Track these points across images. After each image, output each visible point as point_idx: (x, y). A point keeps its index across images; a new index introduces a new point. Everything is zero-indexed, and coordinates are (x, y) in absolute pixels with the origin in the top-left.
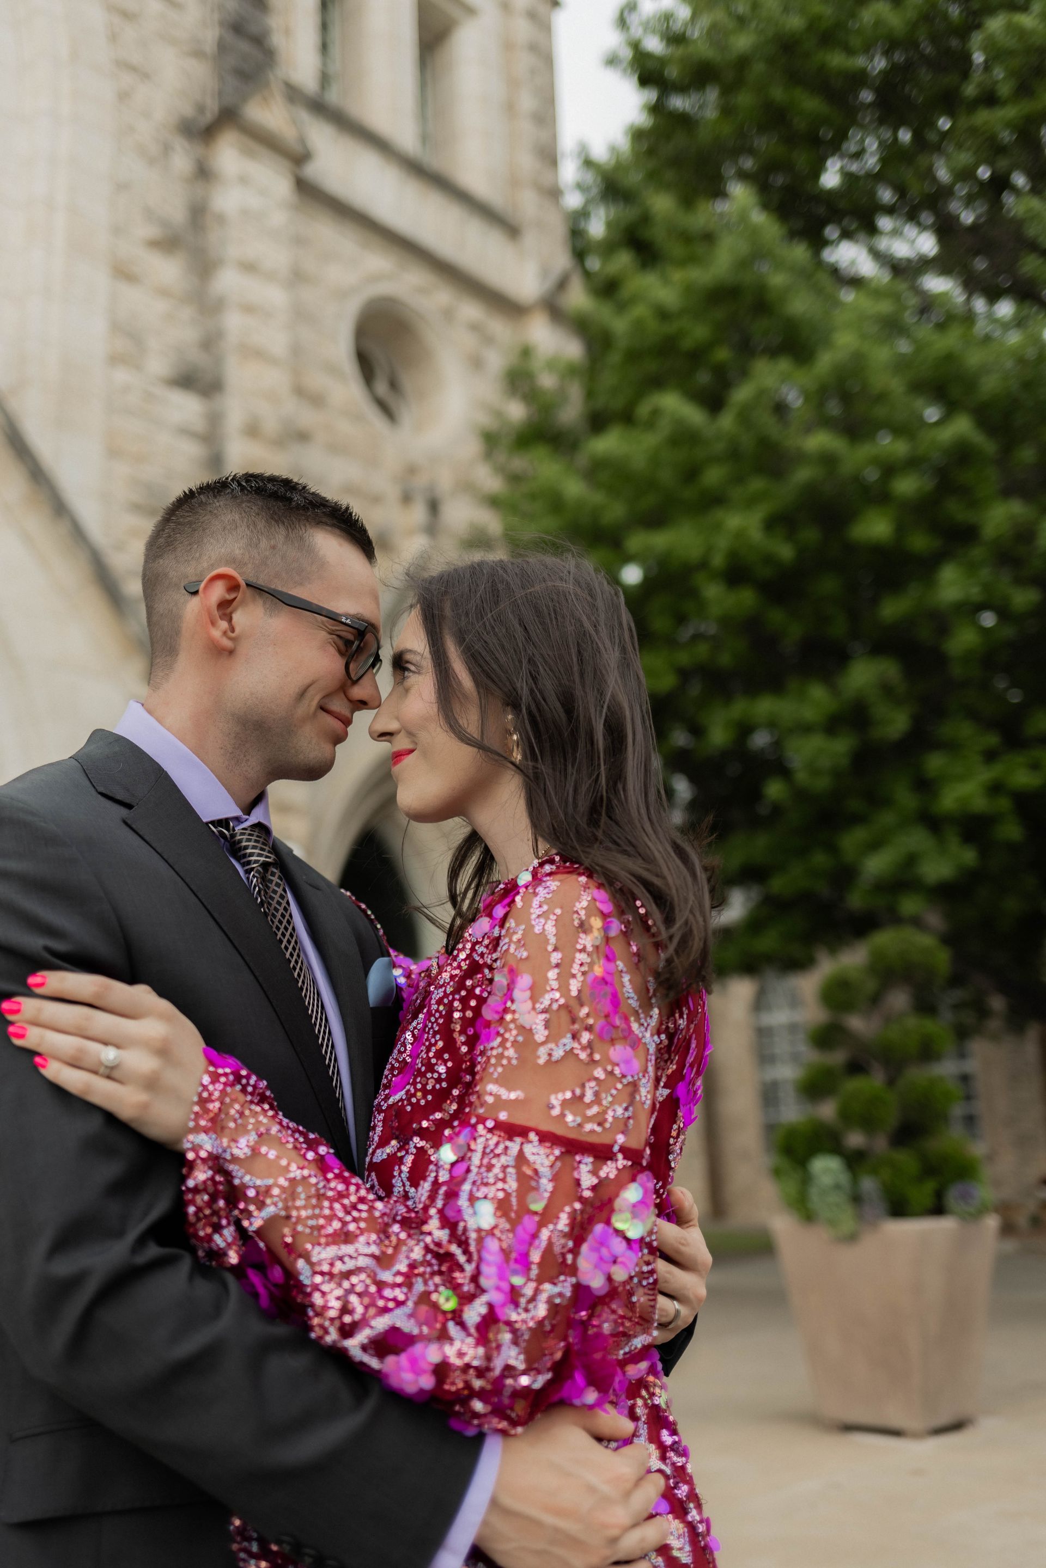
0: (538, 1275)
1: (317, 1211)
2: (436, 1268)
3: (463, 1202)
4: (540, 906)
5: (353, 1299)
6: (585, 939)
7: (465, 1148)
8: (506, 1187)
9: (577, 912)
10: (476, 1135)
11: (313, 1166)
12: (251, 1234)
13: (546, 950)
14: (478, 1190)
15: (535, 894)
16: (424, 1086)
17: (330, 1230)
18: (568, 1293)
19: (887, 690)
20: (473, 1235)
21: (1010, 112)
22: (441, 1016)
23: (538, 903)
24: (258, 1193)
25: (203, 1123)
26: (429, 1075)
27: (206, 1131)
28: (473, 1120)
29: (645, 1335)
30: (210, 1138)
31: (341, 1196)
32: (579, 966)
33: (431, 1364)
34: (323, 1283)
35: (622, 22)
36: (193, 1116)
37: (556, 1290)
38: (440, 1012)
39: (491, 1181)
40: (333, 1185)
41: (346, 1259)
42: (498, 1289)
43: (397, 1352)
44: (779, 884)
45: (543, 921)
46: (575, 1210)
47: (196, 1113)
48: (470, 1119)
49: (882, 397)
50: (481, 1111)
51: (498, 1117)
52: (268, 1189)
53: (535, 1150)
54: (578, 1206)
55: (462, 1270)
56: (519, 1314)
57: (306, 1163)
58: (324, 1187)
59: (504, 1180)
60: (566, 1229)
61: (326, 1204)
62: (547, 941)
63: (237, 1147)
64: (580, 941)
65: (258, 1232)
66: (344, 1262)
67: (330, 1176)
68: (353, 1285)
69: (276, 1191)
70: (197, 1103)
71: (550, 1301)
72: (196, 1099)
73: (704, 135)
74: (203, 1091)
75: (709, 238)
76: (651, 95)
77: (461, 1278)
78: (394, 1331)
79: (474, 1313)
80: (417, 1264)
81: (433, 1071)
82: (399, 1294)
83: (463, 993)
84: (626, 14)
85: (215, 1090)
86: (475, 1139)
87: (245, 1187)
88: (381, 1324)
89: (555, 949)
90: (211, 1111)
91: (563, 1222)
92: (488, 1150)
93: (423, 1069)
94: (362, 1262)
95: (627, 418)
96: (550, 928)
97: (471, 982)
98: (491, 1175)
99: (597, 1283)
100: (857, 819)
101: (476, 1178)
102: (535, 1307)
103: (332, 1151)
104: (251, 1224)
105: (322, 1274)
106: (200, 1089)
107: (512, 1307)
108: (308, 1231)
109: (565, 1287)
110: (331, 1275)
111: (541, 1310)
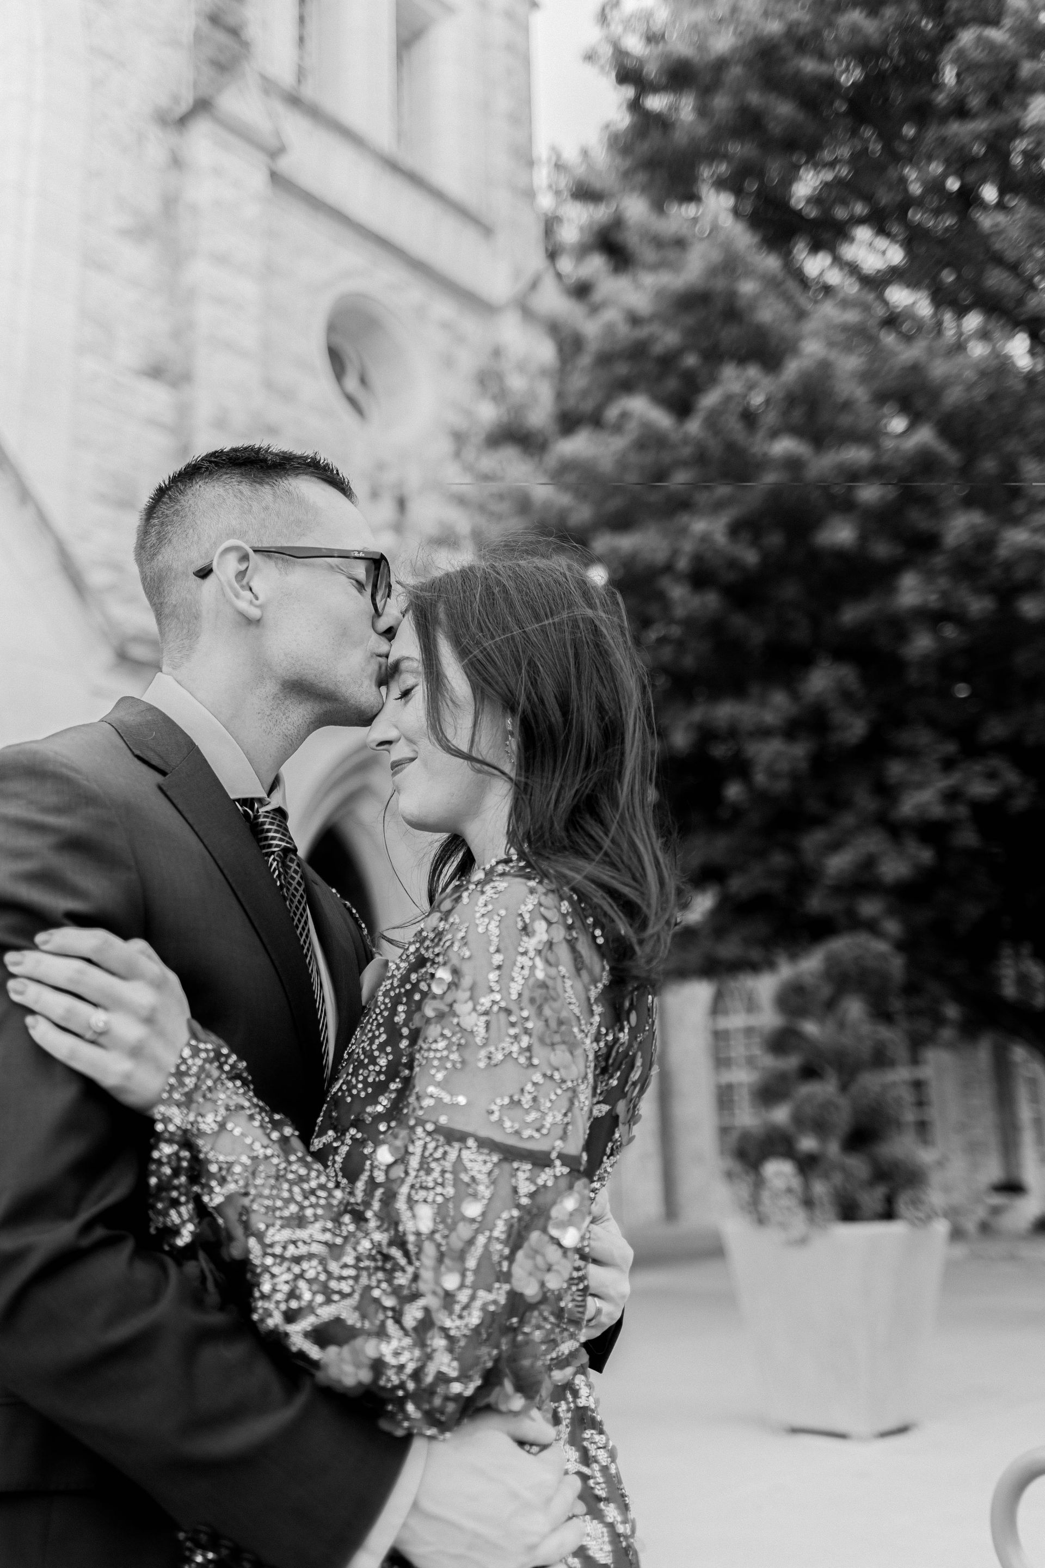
0: (473, 1282)
1: (275, 1192)
2: (380, 1264)
3: (401, 1204)
4: (486, 905)
5: (302, 1284)
6: (528, 942)
7: (403, 1151)
8: (445, 1192)
9: (521, 915)
10: (414, 1137)
11: (276, 1146)
12: (210, 1210)
13: (488, 951)
14: (416, 1193)
15: (483, 892)
16: (366, 1078)
17: (286, 1213)
18: (502, 1300)
19: (846, 696)
20: (411, 1238)
21: (981, 125)
22: (386, 1009)
23: (483, 902)
24: (220, 1169)
25: (176, 1096)
26: (371, 1068)
27: (179, 1105)
28: (412, 1122)
29: (572, 1341)
30: (181, 1113)
31: (302, 1179)
32: (520, 970)
33: (370, 1358)
34: (274, 1264)
35: (603, 18)
36: (167, 1088)
37: (491, 1297)
38: (386, 1004)
39: (431, 1185)
40: (294, 1167)
41: (300, 1244)
42: (434, 1293)
43: (340, 1343)
44: (737, 884)
45: (486, 920)
46: (512, 1217)
47: (171, 1086)
48: (408, 1120)
49: (847, 405)
50: (420, 1113)
51: (437, 1121)
52: (230, 1165)
53: (472, 1157)
54: (515, 1213)
55: (403, 1270)
56: (453, 1320)
57: (271, 1143)
58: (285, 1169)
59: (442, 1185)
60: (503, 1237)
61: (286, 1186)
62: (489, 942)
63: (204, 1122)
64: (522, 944)
65: (218, 1208)
66: (297, 1247)
67: (293, 1158)
68: (303, 1271)
69: (237, 1169)
70: (173, 1075)
71: (484, 1309)
72: (173, 1070)
73: (680, 137)
74: (182, 1063)
75: (680, 243)
76: (629, 92)
77: (402, 1279)
78: (338, 1321)
79: (413, 1315)
80: (363, 1258)
81: (375, 1064)
82: (345, 1287)
83: (408, 987)
84: (607, 10)
85: (194, 1065)
86: (413, 1142)
87: (208, 1161)
88: (326, 1313)
89: (498, 951)
90: (186, 1085)
91: (500, 1230)
92: (427, 1154)
93: (366, 1061)
94: (316, 1248)
95: (596, 421)
96: (494, 929)
97: (416, 976)
98: (430, 1179)
99: (530, 1290)
100: (818, 821)
101: (414, 1182)
102: (469, 1314)
103: (297, 1133)
104: (211, 1200)
105: (274, 1255)
106: (180, 1061)
107: (446, 1313)
108: (263, 1210)
109: (499, 1295)
110: (282, 1258)
111: (475, 1318)
